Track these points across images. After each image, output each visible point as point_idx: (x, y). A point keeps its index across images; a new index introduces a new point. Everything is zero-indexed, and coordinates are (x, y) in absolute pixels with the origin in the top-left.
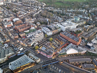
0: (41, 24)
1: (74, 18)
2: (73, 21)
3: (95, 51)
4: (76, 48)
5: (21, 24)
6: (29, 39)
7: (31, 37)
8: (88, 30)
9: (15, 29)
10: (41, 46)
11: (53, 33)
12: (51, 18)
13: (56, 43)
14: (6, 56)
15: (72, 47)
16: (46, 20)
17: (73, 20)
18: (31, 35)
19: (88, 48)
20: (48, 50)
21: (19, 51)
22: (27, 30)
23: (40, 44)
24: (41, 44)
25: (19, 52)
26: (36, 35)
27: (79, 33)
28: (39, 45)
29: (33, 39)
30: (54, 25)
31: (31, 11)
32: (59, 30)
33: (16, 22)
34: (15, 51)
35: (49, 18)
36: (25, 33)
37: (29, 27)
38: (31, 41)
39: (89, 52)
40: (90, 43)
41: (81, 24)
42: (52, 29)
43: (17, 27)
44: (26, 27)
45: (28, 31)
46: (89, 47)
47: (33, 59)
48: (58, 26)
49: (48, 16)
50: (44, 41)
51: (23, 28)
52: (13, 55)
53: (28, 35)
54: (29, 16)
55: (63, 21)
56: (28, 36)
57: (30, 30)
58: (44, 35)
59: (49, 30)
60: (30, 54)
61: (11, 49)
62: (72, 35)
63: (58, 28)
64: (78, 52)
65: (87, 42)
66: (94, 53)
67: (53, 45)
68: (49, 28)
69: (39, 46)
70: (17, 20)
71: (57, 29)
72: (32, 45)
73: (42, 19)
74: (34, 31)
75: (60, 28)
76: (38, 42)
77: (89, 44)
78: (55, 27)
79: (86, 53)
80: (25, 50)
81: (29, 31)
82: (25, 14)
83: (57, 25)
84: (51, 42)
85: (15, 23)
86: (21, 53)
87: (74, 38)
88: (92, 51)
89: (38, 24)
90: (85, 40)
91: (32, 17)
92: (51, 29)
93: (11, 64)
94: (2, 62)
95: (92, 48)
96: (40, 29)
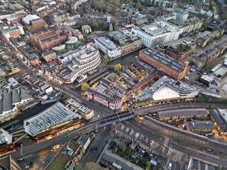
0: (93, 28)
1: (175, 14)
2: (171, 22)
3: (217, 91)
4: (176, 85)
5: (44, 30)
6: (66, 68)
7: (70, 62)
8: (207, 44)
9: (30, 43)
10: (96, 82)
11: (123, 52)
12: (117, 14)
13: (130, 76)
14: (14, 106)
15: (166, 84)
16: (106, 19)
17: (172, 20)
18: (70, 57)
19: (202, 86)
20: (112, 92)
21: (45, 94)
22: (59, 46)
23: (93, 79)
24: (94, 77)
25: (45, 97)
26: (82, 57)
27: (184, 50)
28: (90, 81)
29: (75, 66)
30: (126, 32)
32: (138, 44)
33: (31, 24)
34: (34, 94)
35: (112, 13)
36: (55, 51)
37: (64, 37)
38: (71, 71)
39: (204, 95)
40: (207, 74)
41: (190, 28)
42: (121, 42)
43: (35, 37)
44: (56, 37)
45: (63, 47)
46: (206, 84)
47: (78, 112)
48: (135, 35)
49: (109, 8)
50: (101, 71)
51: (49, 40)
52: (30, 103)
53: (62, 58)
54: (62, 8)
55: (146, 20)
56: (62, 61)
57: (67, 45)
58: (102, 58)
59: (112, 45)
60: (69, 101)
61: (25, 91)
62: (167, 57)
63: (135, 40)
64: (178, 96)
65: (201, 73)
66: (215, 98)
67: (123, 80)
68: (112, 39)
69: (91, 83)
70: (34, 20)
71: (131, 42)
72: (73, 80)
73: (94, 17)
74: (76, 47)
75: (139, 38)
76: (87, 74)
77: (206, 77)
78: (128, 38)
79: (197, 97)
80: (58, 91)
81: (66, 48)
82: (51, 3)
83: (133, 33)
84: (119, 75)
85: (29, 28)
86: (48, 99)
87: (171, 63)
88: (212, 92)
89: (87, 28)
90: (197, 67)
91: (70, 12)
92: (117, 43)
93: (28, 123)
94: (9, 119)
95: (211, 85)
96: (91, 43)
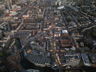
7: (67, 57)
16: (93, 43)
18: (68, 55)
25: (53, 66)
29: (68, 60)
31: (83, 23)
34: (51, 63)
37: (71, 45)
38: (66, 62)
45: (68, 49)
52: (49, 65)
56: (65, 55)
57: (70, 49)
70: (65, 33)
74: (73, 52)
82: (75, 26)
85: (62, 35)
92: (91, 60)
96: (79, 54)
